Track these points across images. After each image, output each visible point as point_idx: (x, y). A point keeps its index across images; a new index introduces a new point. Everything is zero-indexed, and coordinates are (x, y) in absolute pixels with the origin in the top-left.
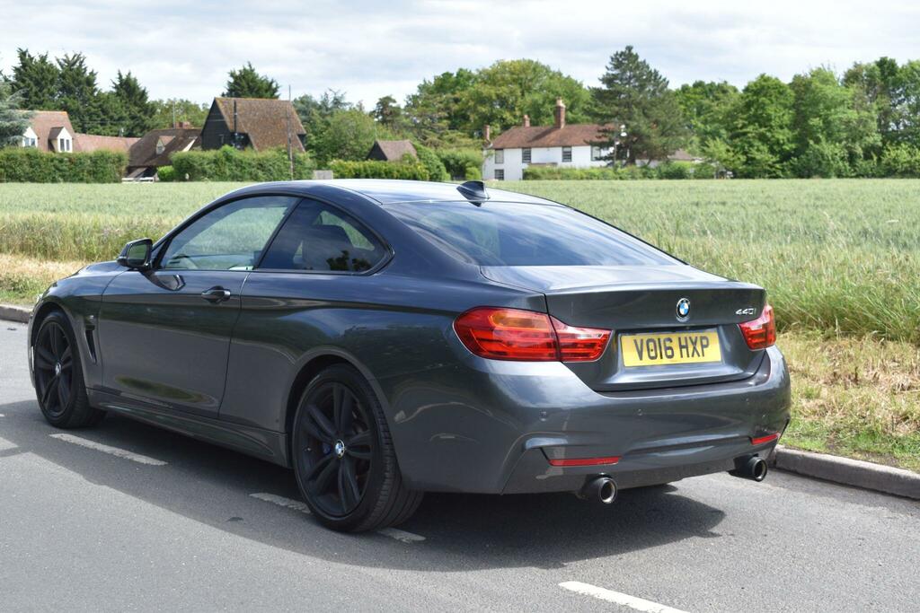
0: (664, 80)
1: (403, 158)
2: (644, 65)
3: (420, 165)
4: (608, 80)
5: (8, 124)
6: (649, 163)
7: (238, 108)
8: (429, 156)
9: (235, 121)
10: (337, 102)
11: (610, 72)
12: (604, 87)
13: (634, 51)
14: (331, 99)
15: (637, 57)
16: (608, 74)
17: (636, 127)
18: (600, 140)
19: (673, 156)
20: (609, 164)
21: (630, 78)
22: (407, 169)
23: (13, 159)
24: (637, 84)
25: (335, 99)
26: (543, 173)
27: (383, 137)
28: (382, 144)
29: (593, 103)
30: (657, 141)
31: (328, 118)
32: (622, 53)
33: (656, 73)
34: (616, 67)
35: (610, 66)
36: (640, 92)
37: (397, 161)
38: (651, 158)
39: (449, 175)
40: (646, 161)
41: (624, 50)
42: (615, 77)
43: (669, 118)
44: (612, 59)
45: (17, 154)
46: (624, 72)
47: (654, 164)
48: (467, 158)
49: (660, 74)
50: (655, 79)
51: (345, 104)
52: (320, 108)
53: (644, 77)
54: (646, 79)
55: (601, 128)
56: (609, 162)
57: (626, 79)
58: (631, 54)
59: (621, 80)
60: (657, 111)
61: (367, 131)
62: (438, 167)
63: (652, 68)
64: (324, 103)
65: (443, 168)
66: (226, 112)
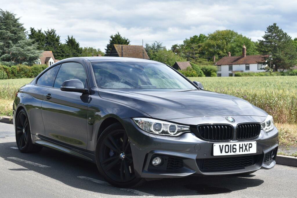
0: (289, 37)
1: (187, 69)
2: (281, 31)
3: (194, 71)
4: (266, 37)
5: (33, 55)
6: (283, 70)
7: (123, 49)
8: (197, 68)
9: (122, 54)
10: (159, 46)
11: (267, 34)
12: (264, 40)
13: (277, 25)
14: (156, 45)
15: (278, 27)
16: (266, 35)
17: (278, 56)
18: (263, 61)
19: (293, 68)
20: (266, 71)
21: (275, 36)
22: (189, 73)
23: (37, 69)
24: (278, 38)
25: (158, 45)
26: (242, 75)
27: (178, 60)
28: (178, 63)
29: (260, 47)
30: (287, 61)
31: (156, 53)
32: (272, 26)
33: (286, 34)
34: (269, 32)
35: (267, 32)
36: (279, 42)
37: (185, 70)
38: (284, 69)
39: (205, 76)
40: (282, 70)
41: (272, 25)
42: (269, 36)
43: (292, 52)
44: (268, 28)
45: (38, 67)
46: (272, 34)
47: (285, 71)
48: (211, 69)
49: (287, 34)
50: (286, 36)
51: (162, 47)
52: (152, 49)
53: (281, 36)
54: (282, 36)
55: (263, 56)
56: (266, 70)
57: (273, 37)
58: (275, 27)
59: (271, 37)
60: (287, 49)
61: (171, 58)
62: (200, 72)
63: (284, 31)
64: (153, 47)
65: (202, 72)
66: (118, 50)
